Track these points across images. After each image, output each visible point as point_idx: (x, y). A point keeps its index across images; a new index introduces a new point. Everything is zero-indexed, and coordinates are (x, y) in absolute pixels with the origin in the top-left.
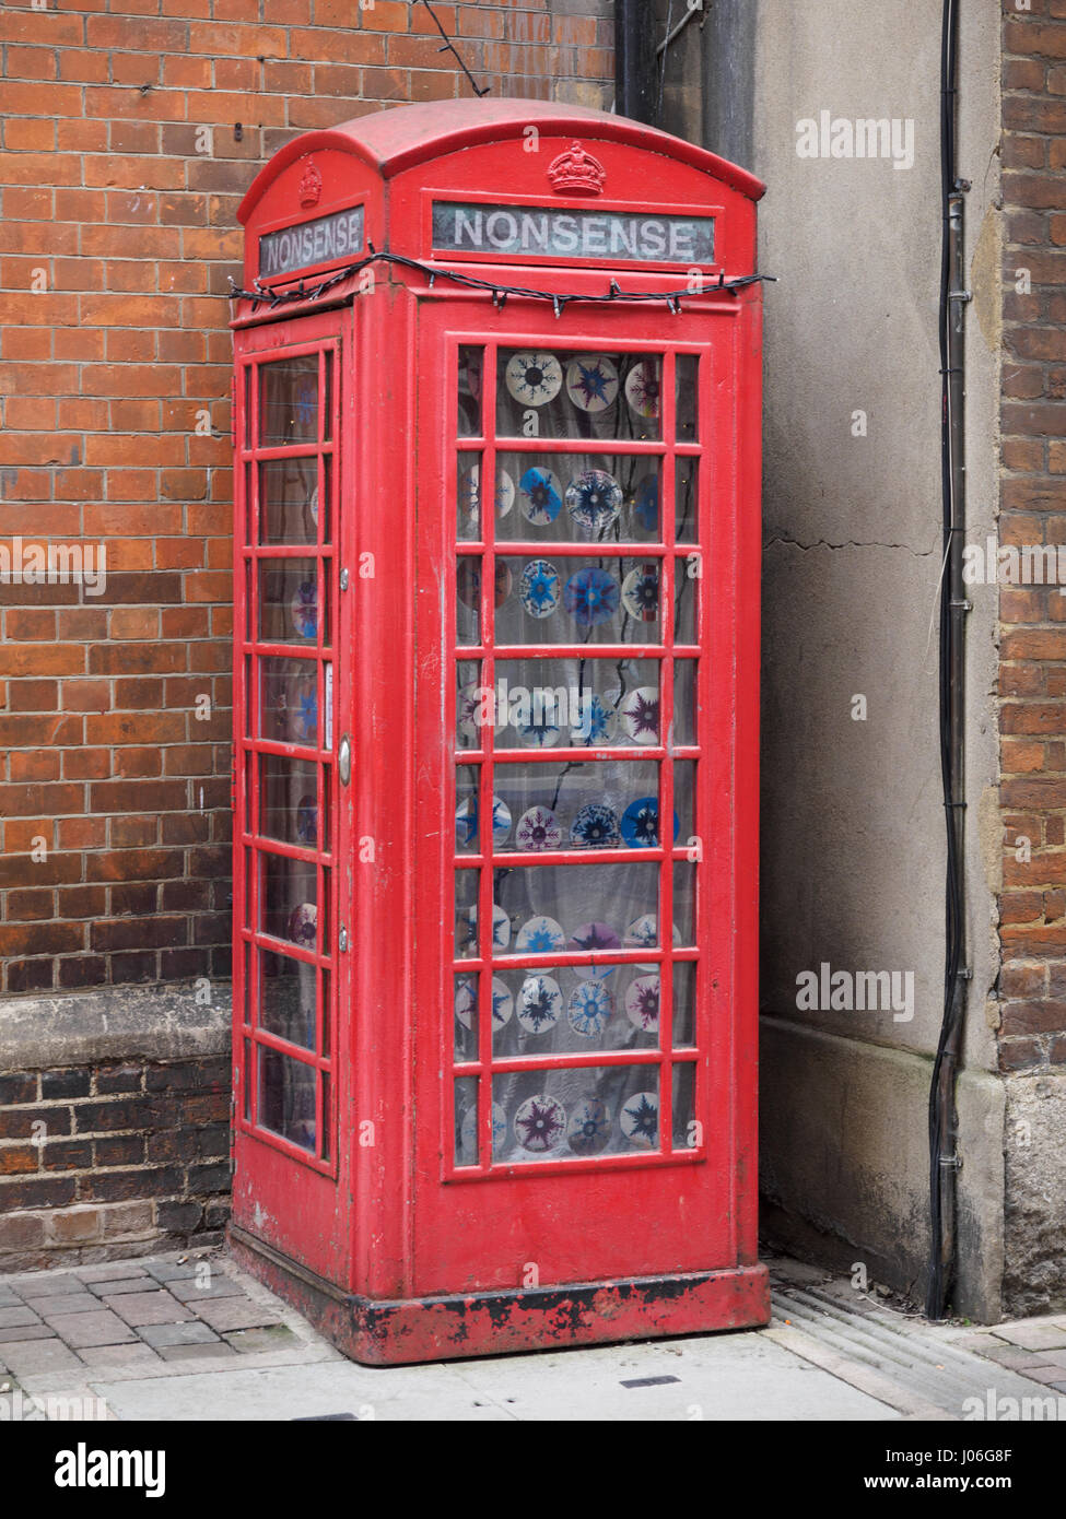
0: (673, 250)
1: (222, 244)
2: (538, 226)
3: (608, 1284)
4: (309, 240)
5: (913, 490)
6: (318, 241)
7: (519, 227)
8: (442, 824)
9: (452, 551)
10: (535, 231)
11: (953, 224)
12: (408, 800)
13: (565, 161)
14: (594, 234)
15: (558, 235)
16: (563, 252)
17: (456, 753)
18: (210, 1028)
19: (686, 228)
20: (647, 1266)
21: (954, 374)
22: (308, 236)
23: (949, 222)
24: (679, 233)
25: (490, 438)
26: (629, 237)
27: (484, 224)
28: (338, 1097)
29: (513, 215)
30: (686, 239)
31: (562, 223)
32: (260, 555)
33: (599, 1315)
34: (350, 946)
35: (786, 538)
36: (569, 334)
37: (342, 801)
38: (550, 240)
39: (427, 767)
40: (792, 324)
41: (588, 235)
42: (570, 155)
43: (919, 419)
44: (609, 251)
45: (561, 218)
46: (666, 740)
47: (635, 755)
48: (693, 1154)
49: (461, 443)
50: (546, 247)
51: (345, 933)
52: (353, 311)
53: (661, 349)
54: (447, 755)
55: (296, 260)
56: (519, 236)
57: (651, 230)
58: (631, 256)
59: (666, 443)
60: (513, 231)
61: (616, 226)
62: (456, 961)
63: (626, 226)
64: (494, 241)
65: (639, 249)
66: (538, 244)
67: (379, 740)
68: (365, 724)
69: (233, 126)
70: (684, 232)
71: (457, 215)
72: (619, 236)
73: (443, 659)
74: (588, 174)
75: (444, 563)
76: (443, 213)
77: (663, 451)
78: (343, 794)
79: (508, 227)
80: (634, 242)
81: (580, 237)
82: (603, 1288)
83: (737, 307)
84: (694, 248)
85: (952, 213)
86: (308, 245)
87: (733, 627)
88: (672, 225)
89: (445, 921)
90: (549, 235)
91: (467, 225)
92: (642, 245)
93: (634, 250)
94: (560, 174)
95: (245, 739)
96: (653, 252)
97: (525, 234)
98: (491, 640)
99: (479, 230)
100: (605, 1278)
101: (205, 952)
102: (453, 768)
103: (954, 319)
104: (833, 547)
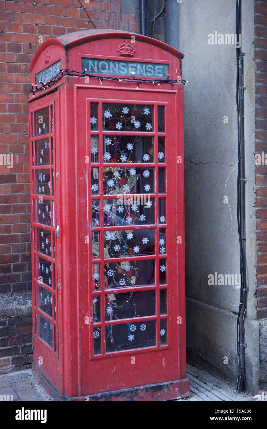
0: (156, 74)
1: (26, 79)
2: (115, 66)
3: (142, 387)
4: (47, 73)
5: (228, 146)
6: (50, 73)
7: (109, 66)
8: (88, 250)
9: (90, 166)
10: (114, 68)
11: (240, 66)
12: (77, 243)
13: (123, 46)
14: (132, 69)
15: (121, 69)
16: (122, 74)
17: (92, 228)
18: (27, 306)
19: (160, 67)
20: (153, 381)
21: (241, 111)
22: (47, 72)
23: (239, 65)
24: (158, 69)
25: (101, 131)
26: (143, 70)
27: (98, 65)
28: (58, 334)
29: (107, 62)
30: (160, 71)
31: (122, 65)
32: (36, 169)
33: (139, 397)
34: (61, 288)
35: (191, 162)
36: (125, 99)
37: (58, 243)
38: (119, 70)
39: (83, 233)
40: (191, 100)
41: (130, 69)
42: (124, 44)
43: (230, 125)
44: (137, 74)
45: (122, 64)
46: (156, 222)
47: (147, 227)
48: (166, 346)
49: (92, 133)
50: (117, 72)
51: (59, 284)
52: (58, 92)
53: (153, 104)
54: (89, 229)
55: (44, 80)
56: (109, 69)
57: (149, 68)
58: (144, 76)
59: (155, 133)
60: (107, 67)
61: (139, 66)
62: (93, 292)
63: (142, 67)
64: (101, 70)
65: (146, 73)
66: (115, 72)
67: (68, 225)
68: (64, 220)
69: (29, 44)
70: (159, 68)
71: (89, 62)
72: (140, 69)
73: (87, 200)
74: (130, 50)
75: (87, 170)
76: (85, 61)
77: (154, 135)
78: (58, 241)
79: (105, 66)
80: (144, 71)
81: (128, 70)
82: (140, 389)
83: (176, 91)
84: (163, 73)
85: (240, 63)
86: (47, 75)
87: (176, 188)
88: (156, 66)
89: (89, 280)
90: (118, 69)
91: (93, 65)
92: (147, 72)
93: (144, 74)
94: (121, 50)
95: (33, 223)
96: (150, 75)
97: (111, 68)
98: (102, 193)
99: (96, 67)
100: (140, 386)
101: (25, 284)
102: (91, 233)
103: (240, 94)
104: (204, 164)
